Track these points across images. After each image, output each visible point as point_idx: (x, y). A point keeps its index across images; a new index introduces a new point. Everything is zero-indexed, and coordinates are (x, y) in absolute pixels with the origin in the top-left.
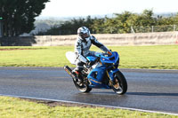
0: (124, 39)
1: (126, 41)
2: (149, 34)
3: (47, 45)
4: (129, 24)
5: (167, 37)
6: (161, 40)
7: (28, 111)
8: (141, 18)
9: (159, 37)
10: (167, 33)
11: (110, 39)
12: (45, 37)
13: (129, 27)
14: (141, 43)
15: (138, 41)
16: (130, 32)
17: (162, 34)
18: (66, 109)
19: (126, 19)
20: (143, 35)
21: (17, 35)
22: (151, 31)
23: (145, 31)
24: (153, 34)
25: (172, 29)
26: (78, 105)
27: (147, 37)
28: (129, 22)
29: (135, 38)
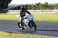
0: (38, 12)
1: (39, 13)
2: (47, 10)
3: (12, 13)
4: (40, 7)
5: (52, 11)
6: (50, 12)
7: (2, 35)
8: (44, 5)
9: (50, 11)
10: (52, 10)
11: (33, 11)
12: (11, 10)
13: (40, 8)
14: (44, 13)
15: (43, 12)
16: (40, 9)
17: (51, 10)
18: (16, 34)
19: (39, 5)
20: (44, 10)
21: (2, 10)
22: (47, 9)
23: (45, 9)
24: (48, 10)
25: (54, 9)
26: (20, 33)
27: (46, 11)
28: (40, 6)
29: (42, 11)
